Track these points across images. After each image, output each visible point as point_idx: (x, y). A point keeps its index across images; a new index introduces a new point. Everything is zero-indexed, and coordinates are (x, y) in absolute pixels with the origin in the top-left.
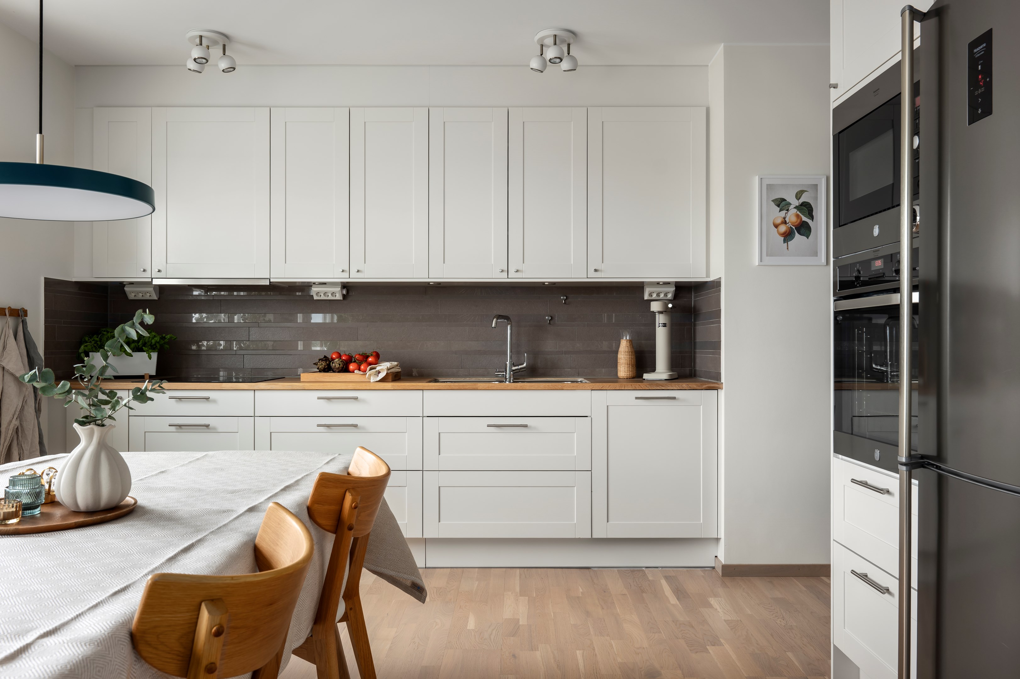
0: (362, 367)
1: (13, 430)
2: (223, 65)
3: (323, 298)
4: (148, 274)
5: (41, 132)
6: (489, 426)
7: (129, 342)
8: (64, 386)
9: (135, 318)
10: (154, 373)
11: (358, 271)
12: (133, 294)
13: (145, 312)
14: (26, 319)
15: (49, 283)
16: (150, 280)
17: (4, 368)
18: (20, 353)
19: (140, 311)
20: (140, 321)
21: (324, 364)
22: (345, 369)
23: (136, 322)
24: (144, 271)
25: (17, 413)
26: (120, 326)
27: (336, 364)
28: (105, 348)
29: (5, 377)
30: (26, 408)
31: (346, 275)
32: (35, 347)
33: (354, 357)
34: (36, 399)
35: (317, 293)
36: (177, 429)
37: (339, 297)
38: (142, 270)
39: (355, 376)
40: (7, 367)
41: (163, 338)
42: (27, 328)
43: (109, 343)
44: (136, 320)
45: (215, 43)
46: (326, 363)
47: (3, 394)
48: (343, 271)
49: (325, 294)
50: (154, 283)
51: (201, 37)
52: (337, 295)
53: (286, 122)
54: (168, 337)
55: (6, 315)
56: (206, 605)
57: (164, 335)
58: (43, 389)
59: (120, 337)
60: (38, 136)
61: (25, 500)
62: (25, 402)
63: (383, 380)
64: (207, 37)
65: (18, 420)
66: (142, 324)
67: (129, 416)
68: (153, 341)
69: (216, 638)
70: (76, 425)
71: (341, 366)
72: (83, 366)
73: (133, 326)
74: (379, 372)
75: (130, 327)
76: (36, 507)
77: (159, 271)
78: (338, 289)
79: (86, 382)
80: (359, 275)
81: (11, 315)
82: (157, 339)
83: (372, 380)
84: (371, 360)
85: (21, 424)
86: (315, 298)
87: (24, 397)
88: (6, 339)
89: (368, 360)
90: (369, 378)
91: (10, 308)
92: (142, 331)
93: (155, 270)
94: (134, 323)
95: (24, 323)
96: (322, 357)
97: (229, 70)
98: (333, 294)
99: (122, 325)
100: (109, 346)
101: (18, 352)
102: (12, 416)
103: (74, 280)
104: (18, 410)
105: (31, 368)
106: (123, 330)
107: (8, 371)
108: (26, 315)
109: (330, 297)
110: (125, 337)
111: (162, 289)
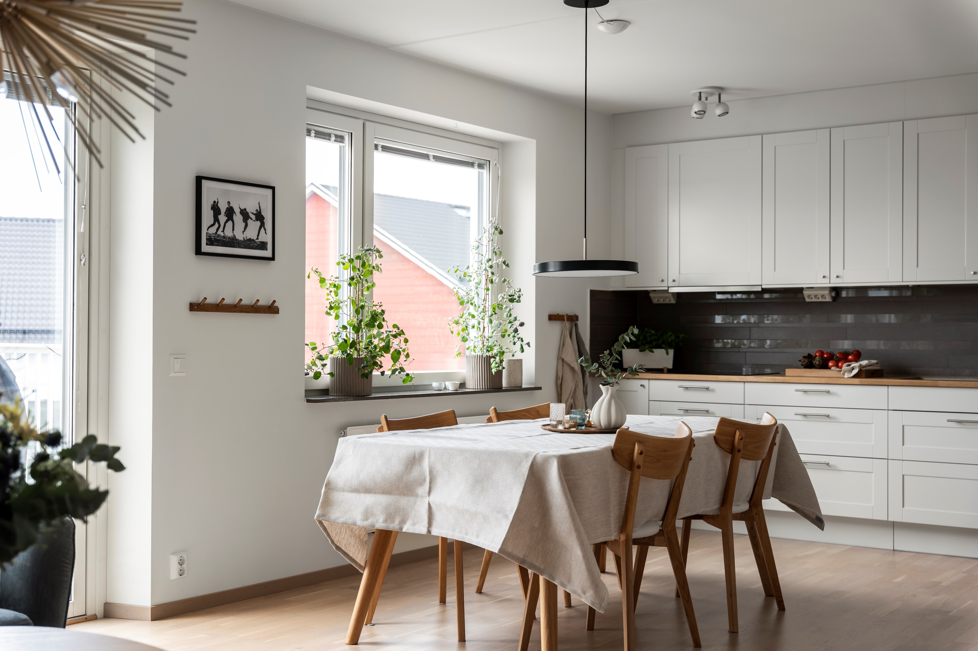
0: (840, 364)
1: (569, 406)
2: (719, 111)
3: (814, 300)
4: (665, 284)
5: (585, 237)
6: (948, 421)
7: (626, 343)
8: (595, 365)
9: (629, 331)
10: (671, 367)
11: (837, 277)
12: (656, 299)
13: (634, 327)
14: (577, 323)
15: (593, 293)
16: (666, 288)
17: (563, 360)
18: (574, 349)
19: (632, 327)
20: (631, 332)
21: (806, 361)
22: (824, 366)
23: (630, 333)
24: (663, 281)
25: (572, 394)
26: (622, 335)
27: (816, 362)
28: (614, 346)
29: (564, 367)
30: (577, 390)
31: (827, 280)
32: (584, 345)
33: (835, 354)
34: (584, 384)
35: (809, 296)
36: (684, 412)
37: (828, 299)
38: (661, 280)
39: (833, 372)
40: (565, 359)
41: (678, 337)
42: (578, 330)
43: (616, 344)
44: (630, 332)
45: (712, 94)
46: (808, 360)
47: (563, 379)
48: (824, 277)
49: (816, 296)
50: (670, 291)
51: (700, 93)
52: (827, 297)
53: (775, 147)
54: (681, 336)
55: (564, 320)
56: (637, 443)
57: (678, 335)
58: (586, 367)
59: (621, 341)
60: (584, 239)
61: (579, 421)
62: (576, 386)
63: (855, 376)
64: (704, 92)
65: (572, 399)
66: (632, 334)
67: (649, 400)
68: (670, 340)
69: (640, 455)
70: (601, 386)
71: (821, 363)
72: (604, 356)
73: (628, 335)
74: (853, 369)
75: (627, 336)
76: (583, 425)
77: (674, 281)
78: (827, 292)
79: (605, 364)
80: (838, 280)
81: (568, 320)
82: (673, 338)
83: (846, 376)
84: (850, 359)
85: (574, 403)
86: (807, 300)
87: (576, 382)
88: (565, 338)
89: (848, 358)
90: (844, 374)
91: (567, 315)
92: (632, 337)
93: (671, 280)
94: (628, 333)
95: (576, 325)
96: (807, 355)
97: (723, 114)
98: (823, 296)
99: (623, 334)
100: (616, 346)
101: (572, 348)
102: (568, 396)
103: (611, 289)
104: (572, 391)
105: (580, 357)
106: (623, 337)
107: (566, 362)
108: (577, 320)
109: (821, 300)
110: (624, 341)
111: (679, 295)
